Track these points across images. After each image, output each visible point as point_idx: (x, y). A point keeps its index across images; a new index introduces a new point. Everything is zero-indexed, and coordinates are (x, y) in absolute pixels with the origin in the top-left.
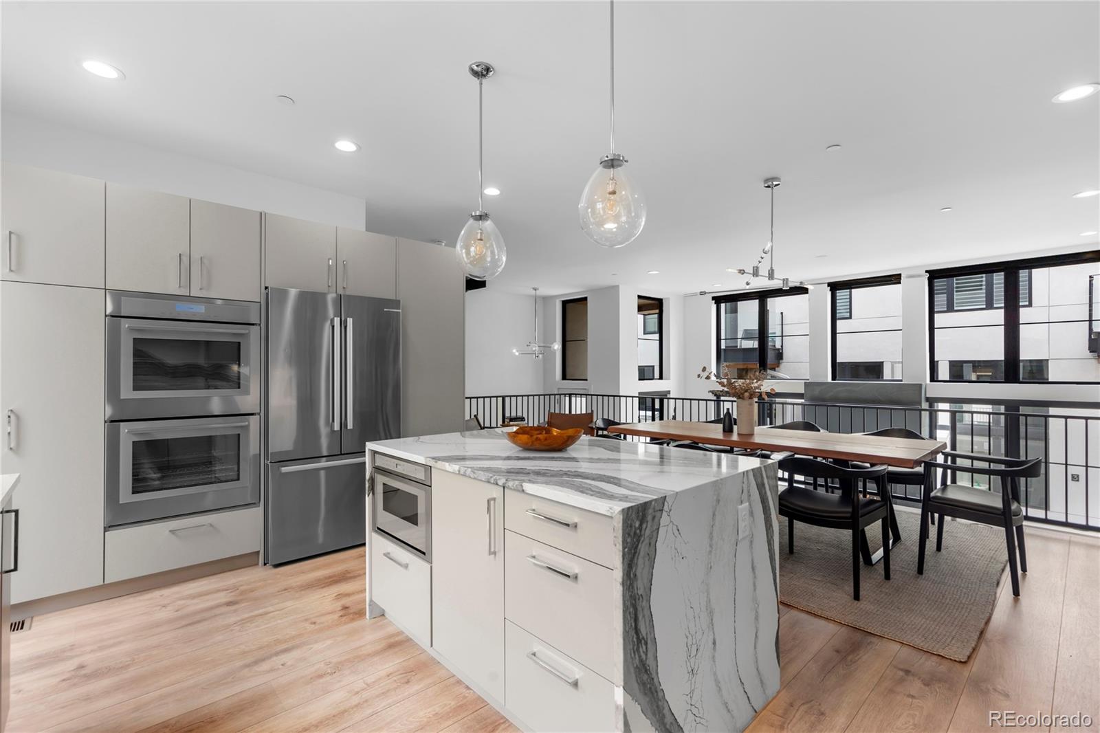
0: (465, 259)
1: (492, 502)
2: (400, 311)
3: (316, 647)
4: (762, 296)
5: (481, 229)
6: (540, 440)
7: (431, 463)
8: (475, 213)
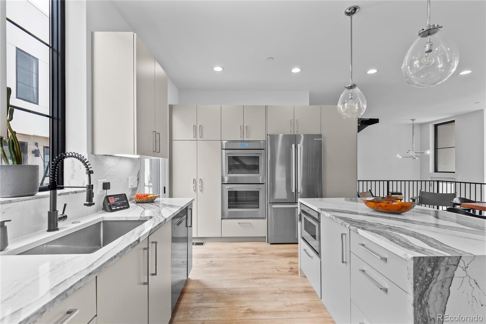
0: (342, 111)
1: (344, 236)
2: (322, 139)
3: (277, 280)
5: (352, 94)
6: (381, 206)
7: (319, 211)
8: (348, 85)
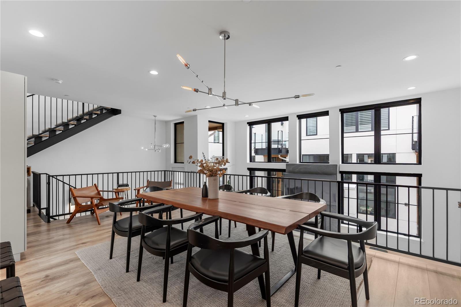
4: (269, 122)
